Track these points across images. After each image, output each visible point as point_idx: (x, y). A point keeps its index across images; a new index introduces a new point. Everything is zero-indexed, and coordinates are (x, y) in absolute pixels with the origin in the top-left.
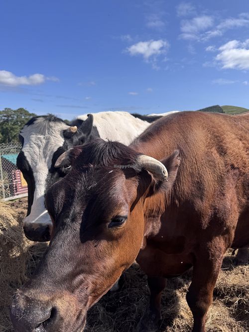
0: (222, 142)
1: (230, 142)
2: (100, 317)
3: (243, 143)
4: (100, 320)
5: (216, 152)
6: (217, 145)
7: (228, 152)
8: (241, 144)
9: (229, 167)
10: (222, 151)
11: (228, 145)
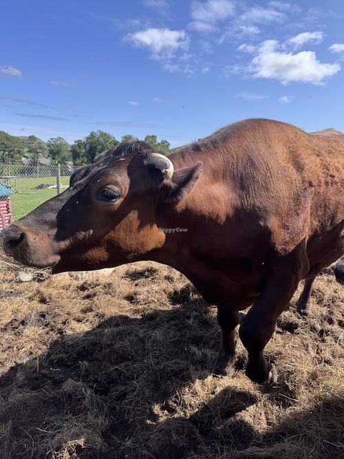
0: (298, 157)
1: (307, 158)
2: (86, 402)
3: (321, 160)
4: (85, 407)
5: (292, 167)
6: (293, 160)
7: (306, 167)
8: (318, 160)
9: (307, 184)
10: (299, 168)
11: (305, 161)
